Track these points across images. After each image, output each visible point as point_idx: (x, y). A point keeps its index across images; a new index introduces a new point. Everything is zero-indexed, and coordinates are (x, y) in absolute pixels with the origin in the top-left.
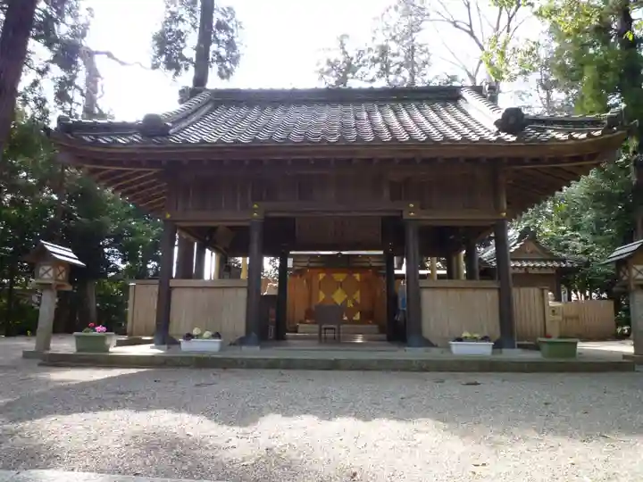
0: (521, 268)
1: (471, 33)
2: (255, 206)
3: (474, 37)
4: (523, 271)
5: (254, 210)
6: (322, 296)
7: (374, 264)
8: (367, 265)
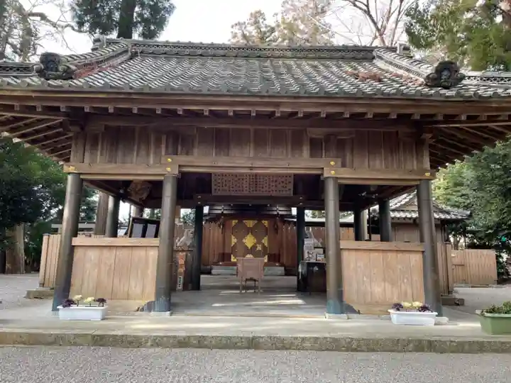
0: (410, 219)
1: (368, 12)
2: (169, 160)
3: (370, 16)
4: (411, 221)
5: (167, 165)
6: (234, 240)
7: (280, 213)
8: (275, 213)
